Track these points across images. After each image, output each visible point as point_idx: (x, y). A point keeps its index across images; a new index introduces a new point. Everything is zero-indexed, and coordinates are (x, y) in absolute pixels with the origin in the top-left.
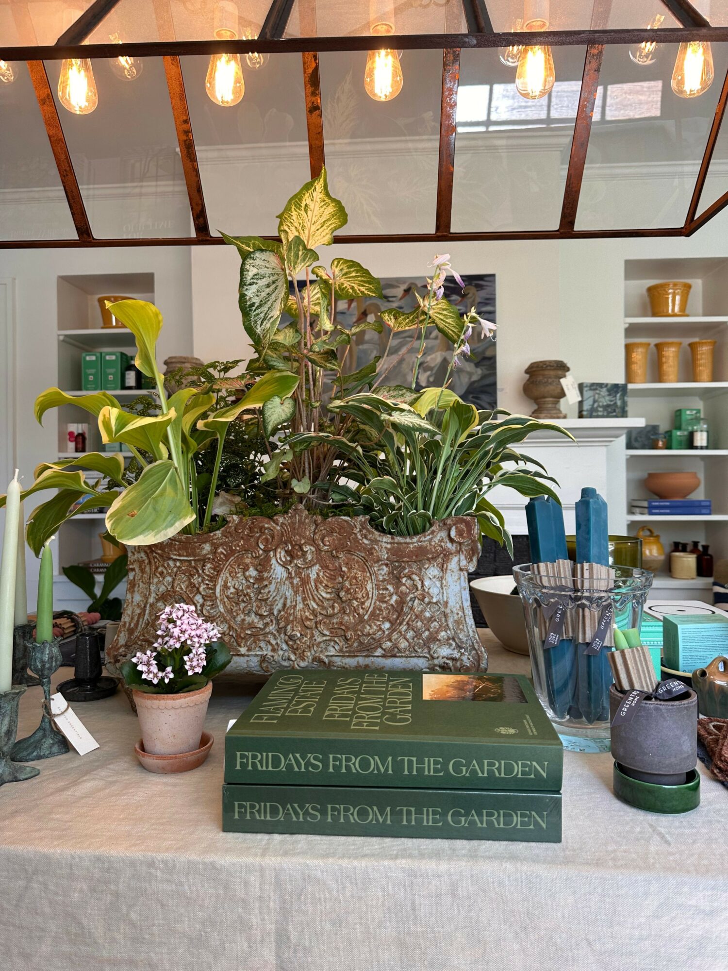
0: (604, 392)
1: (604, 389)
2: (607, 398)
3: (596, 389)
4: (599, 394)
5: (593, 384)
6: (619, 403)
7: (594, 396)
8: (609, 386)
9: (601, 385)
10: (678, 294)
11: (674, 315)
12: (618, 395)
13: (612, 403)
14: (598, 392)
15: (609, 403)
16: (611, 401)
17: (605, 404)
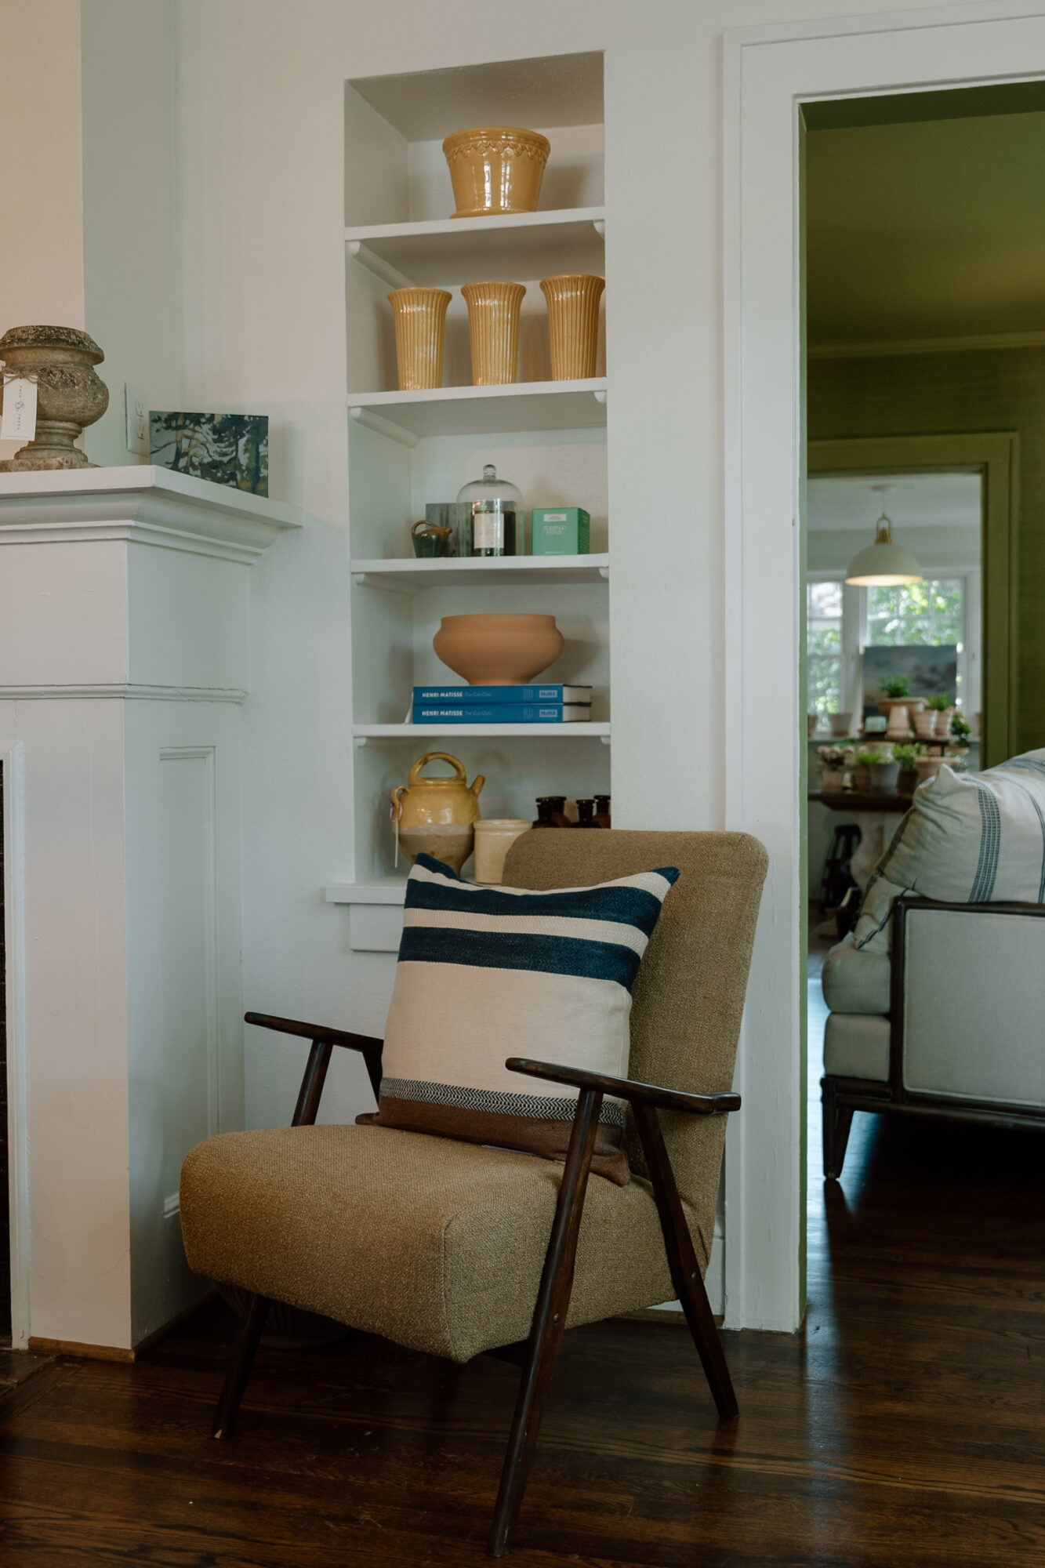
0: (205, 432)
1: (206, 428)
2: (213, 448)
3: (184, 427)
4: (191, 438)
5: (175, 416)
6: (244, 459)
7: (179, 442)
8: (217, 420)
9: (196, 419)
10: (507, 157)
11: (495, 211)
12: (242, 442)
13: (226, 459)
14: (188, 432)
15: (217, 458)
16: (224, 454)
17: (207, 460)
